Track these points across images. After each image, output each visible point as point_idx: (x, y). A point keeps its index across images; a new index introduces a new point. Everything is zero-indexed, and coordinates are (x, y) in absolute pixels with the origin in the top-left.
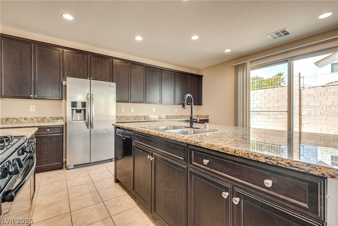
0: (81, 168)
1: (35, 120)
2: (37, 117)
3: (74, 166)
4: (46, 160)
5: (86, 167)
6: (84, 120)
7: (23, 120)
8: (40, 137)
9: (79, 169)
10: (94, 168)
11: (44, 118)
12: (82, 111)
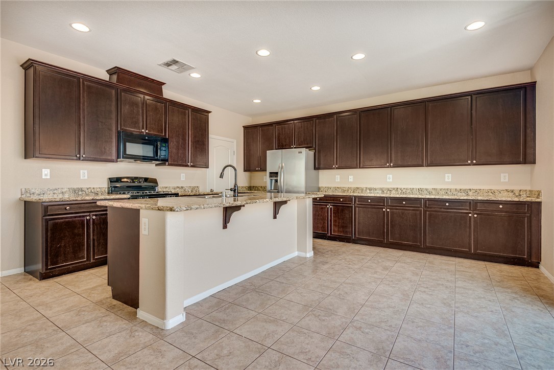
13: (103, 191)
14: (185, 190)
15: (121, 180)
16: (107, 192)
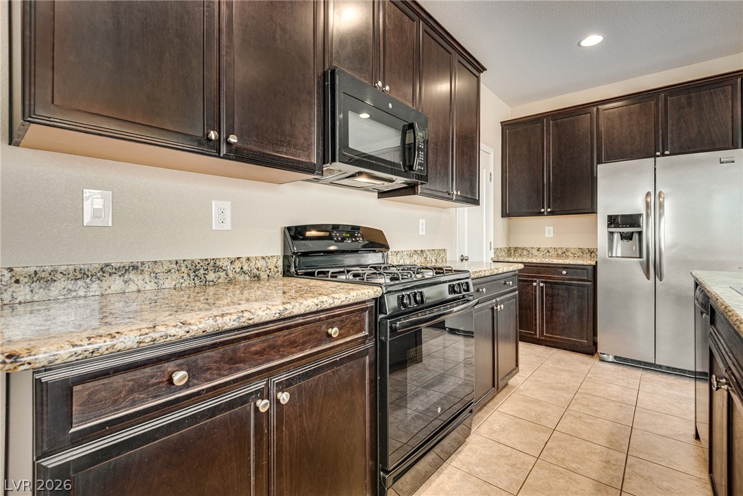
0: (631, 368)
1: (553, 252)
2: (556, 247)
3: (615, 357)
5: (644, 372)
6: (640, 258)
7: (535, 252)
8: (551, 283)
9: (624, 369)
10: (663, 380)
11: (567, 250)
12: (636, 237)
13: (271, 266)
14: (426, 258)
15: (303, 235)
16: (281, 269)
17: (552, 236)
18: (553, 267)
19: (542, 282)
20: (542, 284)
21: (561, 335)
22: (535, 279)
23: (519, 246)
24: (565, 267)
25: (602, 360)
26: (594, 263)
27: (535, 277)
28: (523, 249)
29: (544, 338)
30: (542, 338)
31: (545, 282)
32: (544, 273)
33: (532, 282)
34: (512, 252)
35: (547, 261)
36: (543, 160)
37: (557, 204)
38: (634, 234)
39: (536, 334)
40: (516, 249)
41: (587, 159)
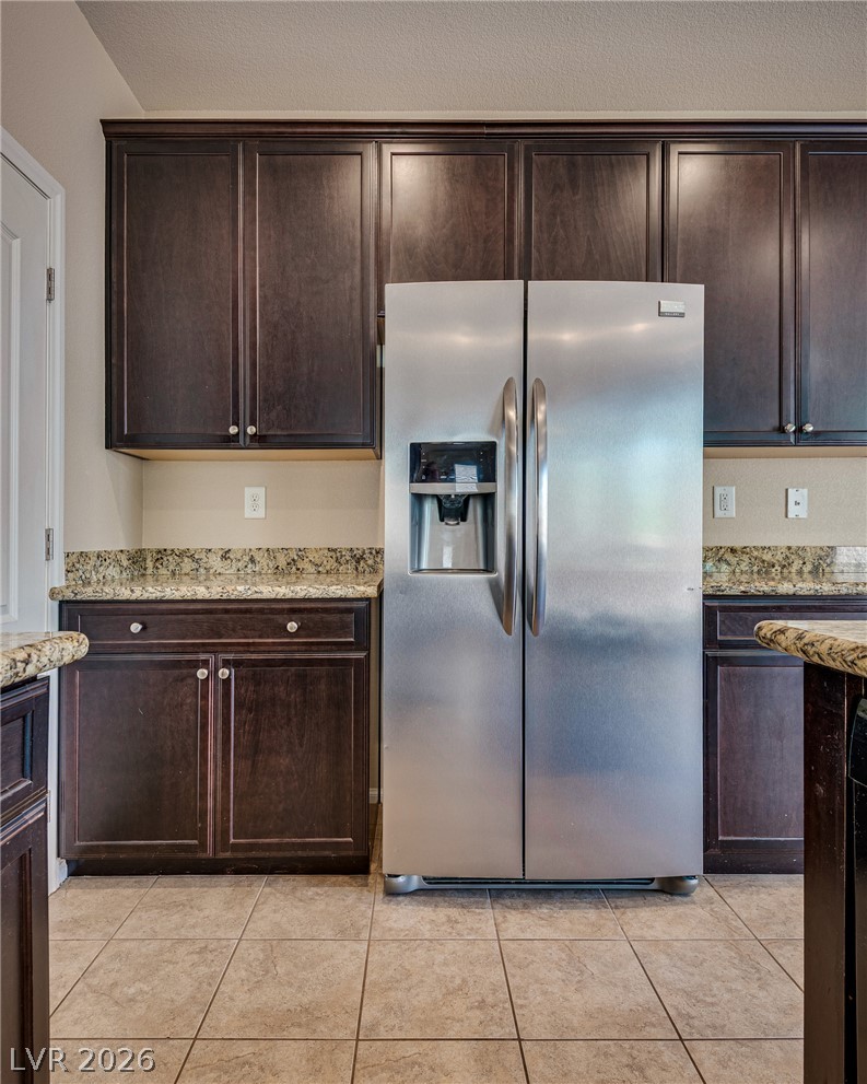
1: (264, 562)
2: (271, 546)
3: (424, 879)
4: (281, 807)
6: (488, 571)
7: (215, 562)
8: (252, 665)
11: (300, 555)
12: (475, 510)
17: (261, 513)
18: (261, 611)
19: (226, 664)
20: (224, 673)
21: (281, 833)
22: (203, 657)
23: (169, 547)
24: (295, 608)
25: (392, 893)
26: (372, 592)
27: (204, 648)
28: (182, 554)
29: (228, 855)
30: (222, 855)
31: (236, 664)
32: (233, 632)
33: (196, 665)
34: (150, 564)
35: (240, 590)
36: (235, 272)
37: (273, 414)
38: (471, 501)
39: (203, 846)
40: (161, 555)
41: (352, 288)
